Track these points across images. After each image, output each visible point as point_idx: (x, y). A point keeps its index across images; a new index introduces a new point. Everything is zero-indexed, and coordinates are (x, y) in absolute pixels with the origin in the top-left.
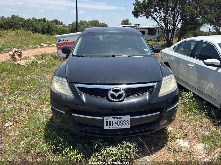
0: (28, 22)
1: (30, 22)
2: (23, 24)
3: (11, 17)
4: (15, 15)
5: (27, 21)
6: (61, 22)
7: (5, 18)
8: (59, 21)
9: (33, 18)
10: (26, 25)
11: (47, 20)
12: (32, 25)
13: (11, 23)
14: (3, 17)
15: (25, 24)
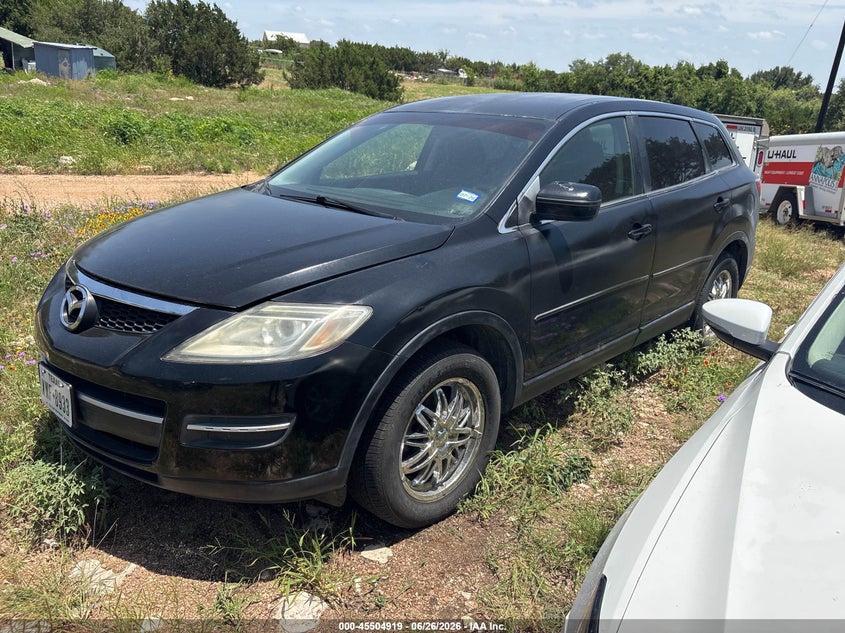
0: (655, 77)
1: (666, 79)
2: (636, 86)
3: (605, 61)
4: (622, 55)
5: (651, 75)
6: (803, 76)
7: (588, 66)
8: (796, 72)
9: (680, 65)
10: (644, 91)
11: (734, 71)
12: (667, 92)
13: (601, 81)
14: (582, 62)
15: (643, 88)
